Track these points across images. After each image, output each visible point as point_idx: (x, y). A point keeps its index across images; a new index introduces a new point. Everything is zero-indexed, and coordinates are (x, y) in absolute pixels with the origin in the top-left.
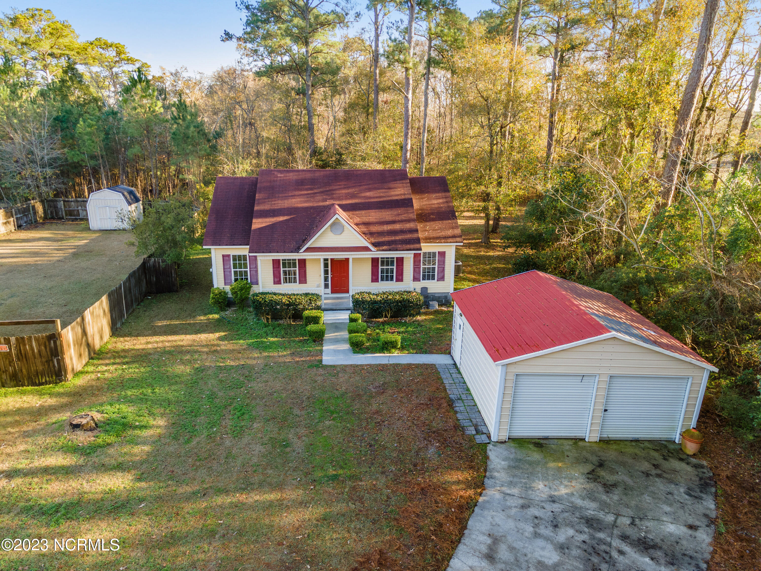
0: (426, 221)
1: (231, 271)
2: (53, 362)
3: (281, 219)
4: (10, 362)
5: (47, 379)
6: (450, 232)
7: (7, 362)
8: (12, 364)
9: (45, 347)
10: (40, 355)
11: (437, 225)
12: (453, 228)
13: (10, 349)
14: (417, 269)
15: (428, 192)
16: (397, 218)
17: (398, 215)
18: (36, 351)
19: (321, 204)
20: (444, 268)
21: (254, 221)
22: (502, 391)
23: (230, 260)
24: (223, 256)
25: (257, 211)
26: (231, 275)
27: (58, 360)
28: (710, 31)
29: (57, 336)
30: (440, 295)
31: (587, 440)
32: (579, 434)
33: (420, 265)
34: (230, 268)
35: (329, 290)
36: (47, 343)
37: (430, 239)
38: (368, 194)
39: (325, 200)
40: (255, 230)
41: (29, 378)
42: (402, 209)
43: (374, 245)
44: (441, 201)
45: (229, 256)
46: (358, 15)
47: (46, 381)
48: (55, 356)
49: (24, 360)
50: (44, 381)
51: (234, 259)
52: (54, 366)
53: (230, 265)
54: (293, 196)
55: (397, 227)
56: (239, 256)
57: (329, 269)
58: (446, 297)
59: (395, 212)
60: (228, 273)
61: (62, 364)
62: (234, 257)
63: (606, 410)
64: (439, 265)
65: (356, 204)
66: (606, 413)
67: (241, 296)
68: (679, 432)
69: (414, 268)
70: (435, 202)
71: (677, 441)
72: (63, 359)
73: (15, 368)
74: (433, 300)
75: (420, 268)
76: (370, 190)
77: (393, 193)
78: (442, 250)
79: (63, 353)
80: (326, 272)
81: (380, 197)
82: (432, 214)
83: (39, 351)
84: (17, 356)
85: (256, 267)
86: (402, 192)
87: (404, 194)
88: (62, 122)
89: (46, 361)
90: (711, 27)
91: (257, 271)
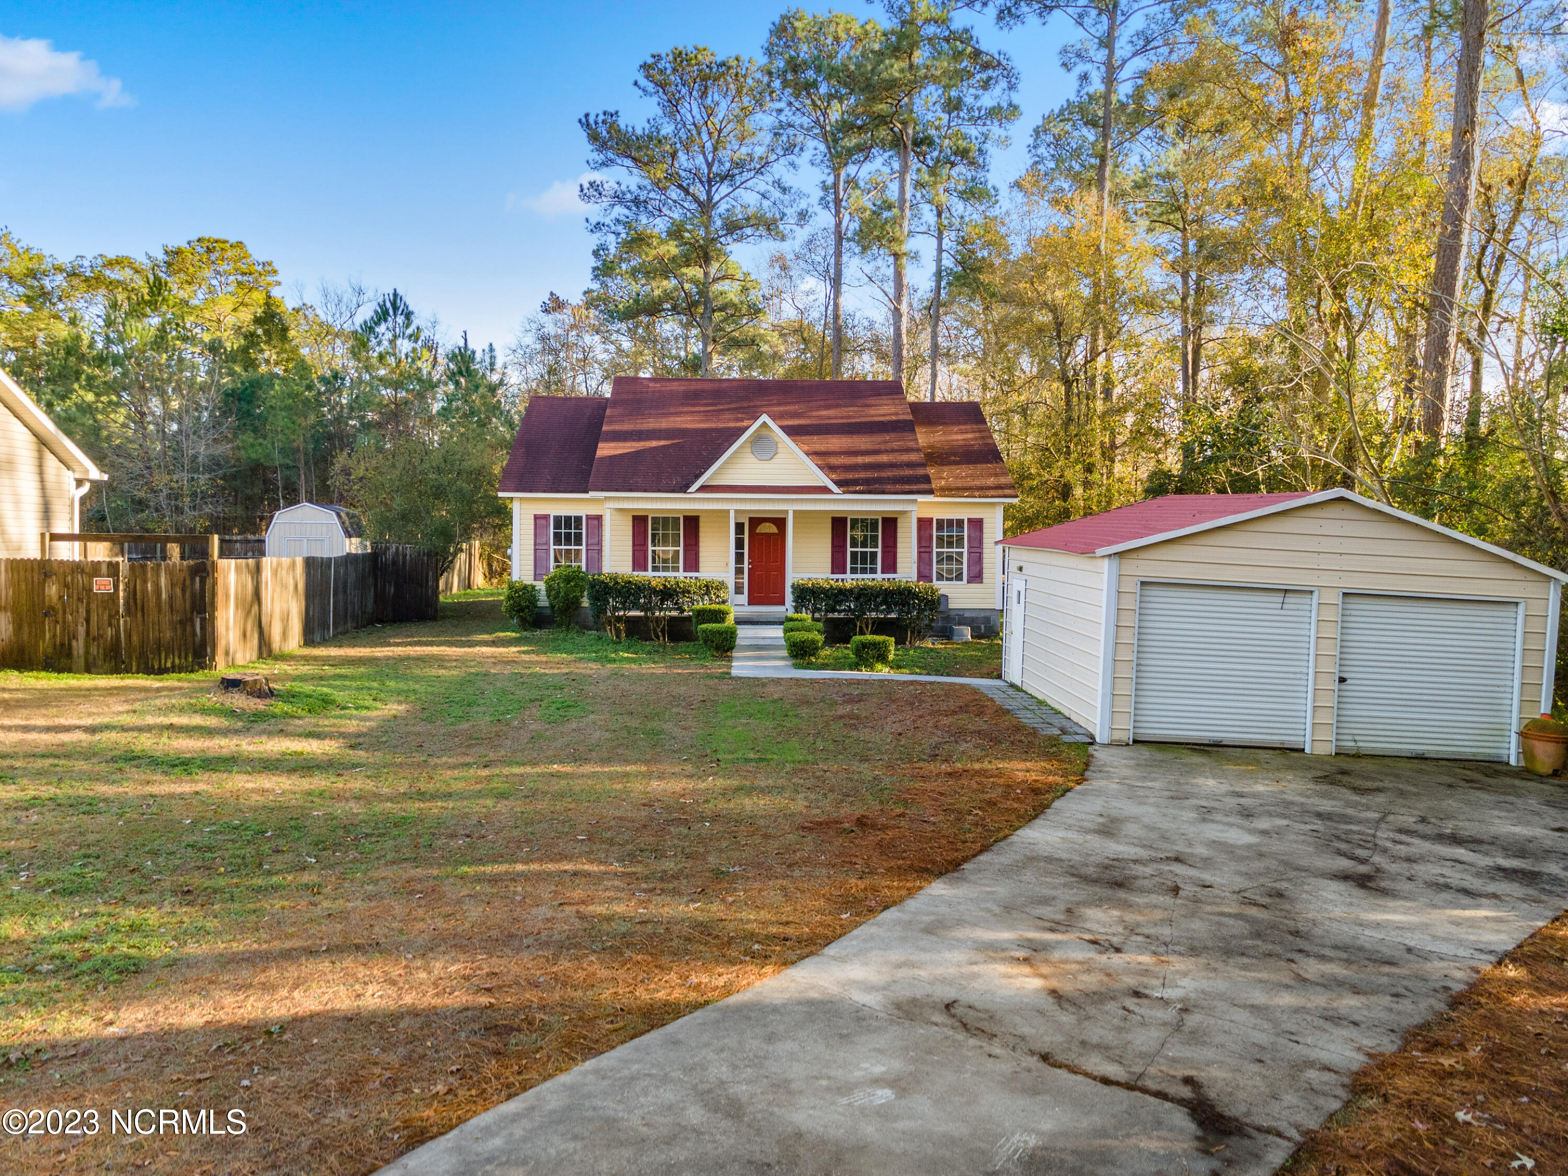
0: (942, 464)
1: (548, 550)
2: (193, 626)
3: (654, 444)
4: (110, 616)
5: (177, 661)
6: (991, 481)
7: (106, 618)
8: (114, 622)
9: (184, 590)
10: (171, 607)
11: (964, 471)
12: (996, 475)
13: (116, 587)
14: (925, 555)
15: (944, 424)
16: (883, 447)
17: (886, 442)
18: (164, 596)
19: (732, 425)
20: (981, 553)
21: (600, 445)
22: (1112, 622)
23: (548, 526)
24: (536, 517)
25: (607, 432)
26: (548, 559)
27: (203, 620)
28: (1473, 108)
29: (209, 568)
30: (974, 615)
31: (1307, 751)
32: (1291, 740)
33: (930, 547)
34: (547, 543)
35: (744, 598)
36: (188, 582)
37: (950, 489)
38: (824, 413)
39: (742, 420)
40: (602, 459)
41: (143, 656)
42: (893, 435)
43: (838, 483)
44: (970, 436)
45: (547, 517)
46: (803, 216)
47: (173, 666)
48: (199, 613)
49: (139, 614)
50: (169, 665)
51: (558, 524)
52: (194, 634)
53: (548, 535)
54: (677, 414)
55: (884, 458)
56: (568, 519)
57: (746, 551)
58: (987, 620)
59: (878, 438)
60: (542, 554)
61: (209, 629)
62: (558, 520)
63: (1342, 680)
64: (970, 547)
65: (800, 426)
66: (1343, 687)
67: (567, 594)
68: (1514, 728)
69: (919, 553)
70: (960, 437)
71: (1513, 762)
72: (213, 618)
73: (118, 631)
74: (960, 624)
75: (930, 552)
76: (828, 407)
77: (872, 411)
78: (976, 514)
79: (213, 607)
80: (739, 558)
81: (849, 417)
82: (955, 454)
83: (171, 598)
84: (127, 603)
85: (600, 543)
86: (893, 410)
87: (897, 414)
88: (240, 400)
89: (181, 622)
90: (1474, 99)
91: (600, 551)
